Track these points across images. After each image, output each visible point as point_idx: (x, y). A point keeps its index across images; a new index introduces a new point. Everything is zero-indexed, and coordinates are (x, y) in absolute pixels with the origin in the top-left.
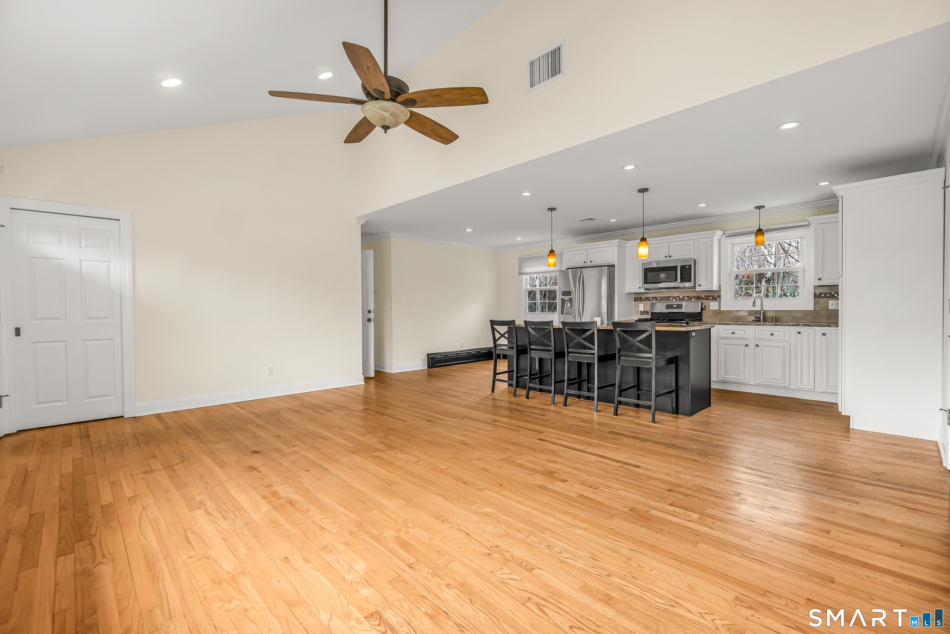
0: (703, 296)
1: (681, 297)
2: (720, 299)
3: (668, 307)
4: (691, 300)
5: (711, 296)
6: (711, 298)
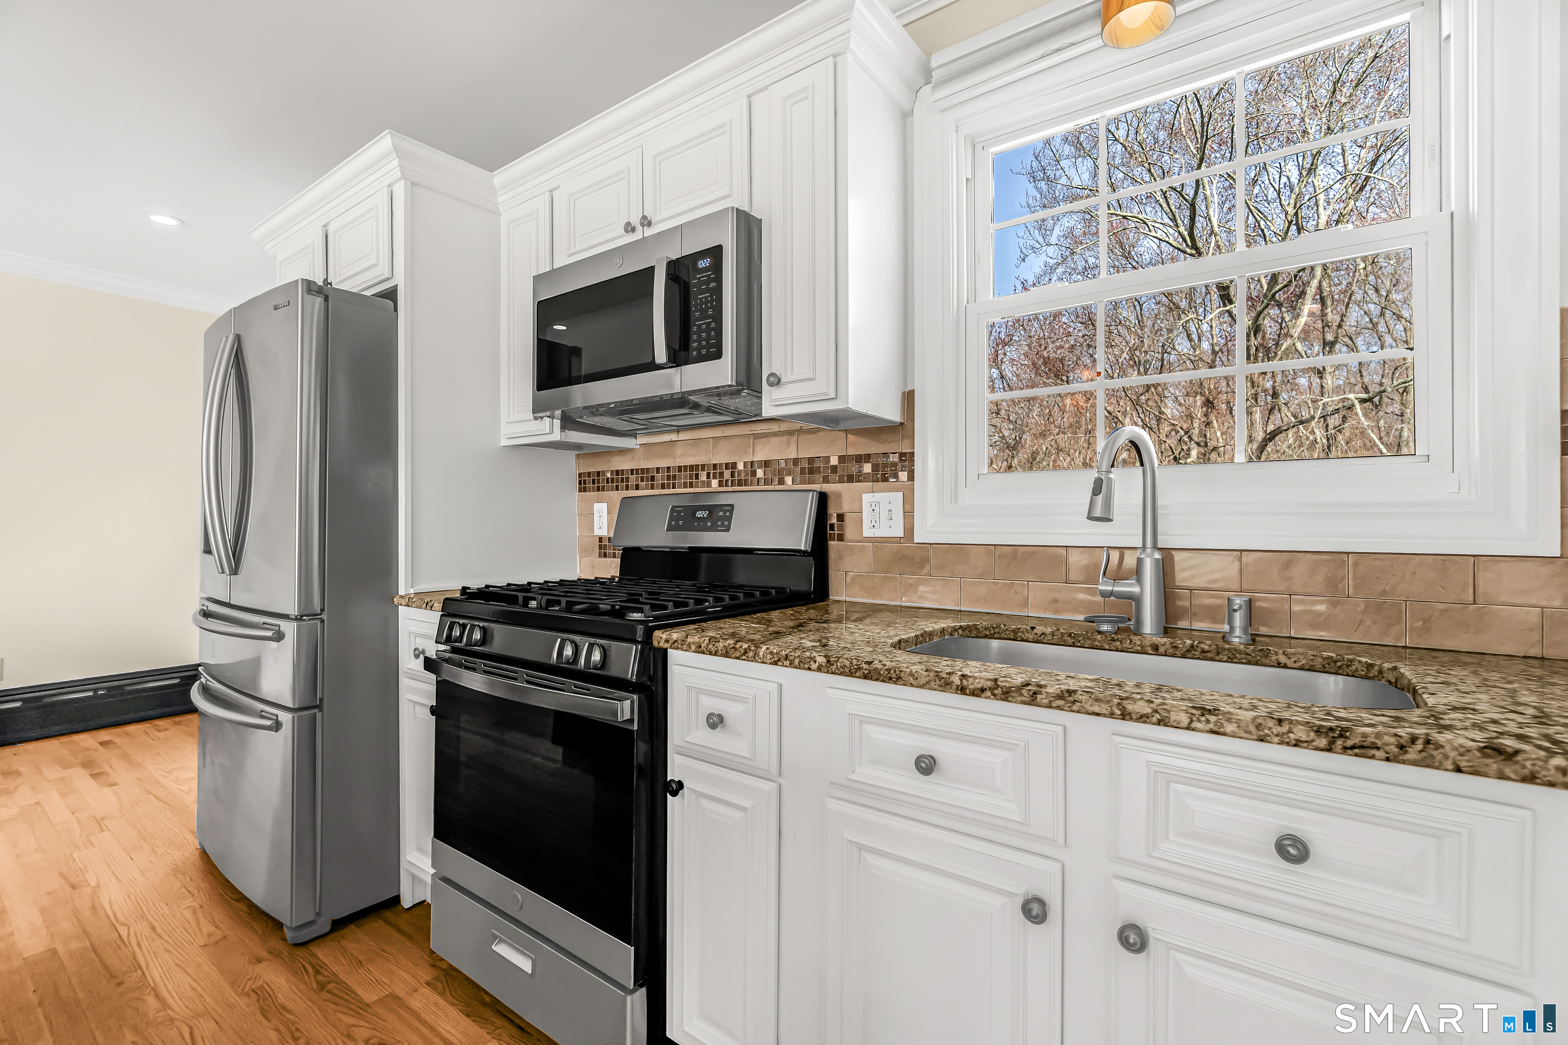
2: (911, 478)
4: (781, 482)
5: (866, 456)
6: (867, 468)
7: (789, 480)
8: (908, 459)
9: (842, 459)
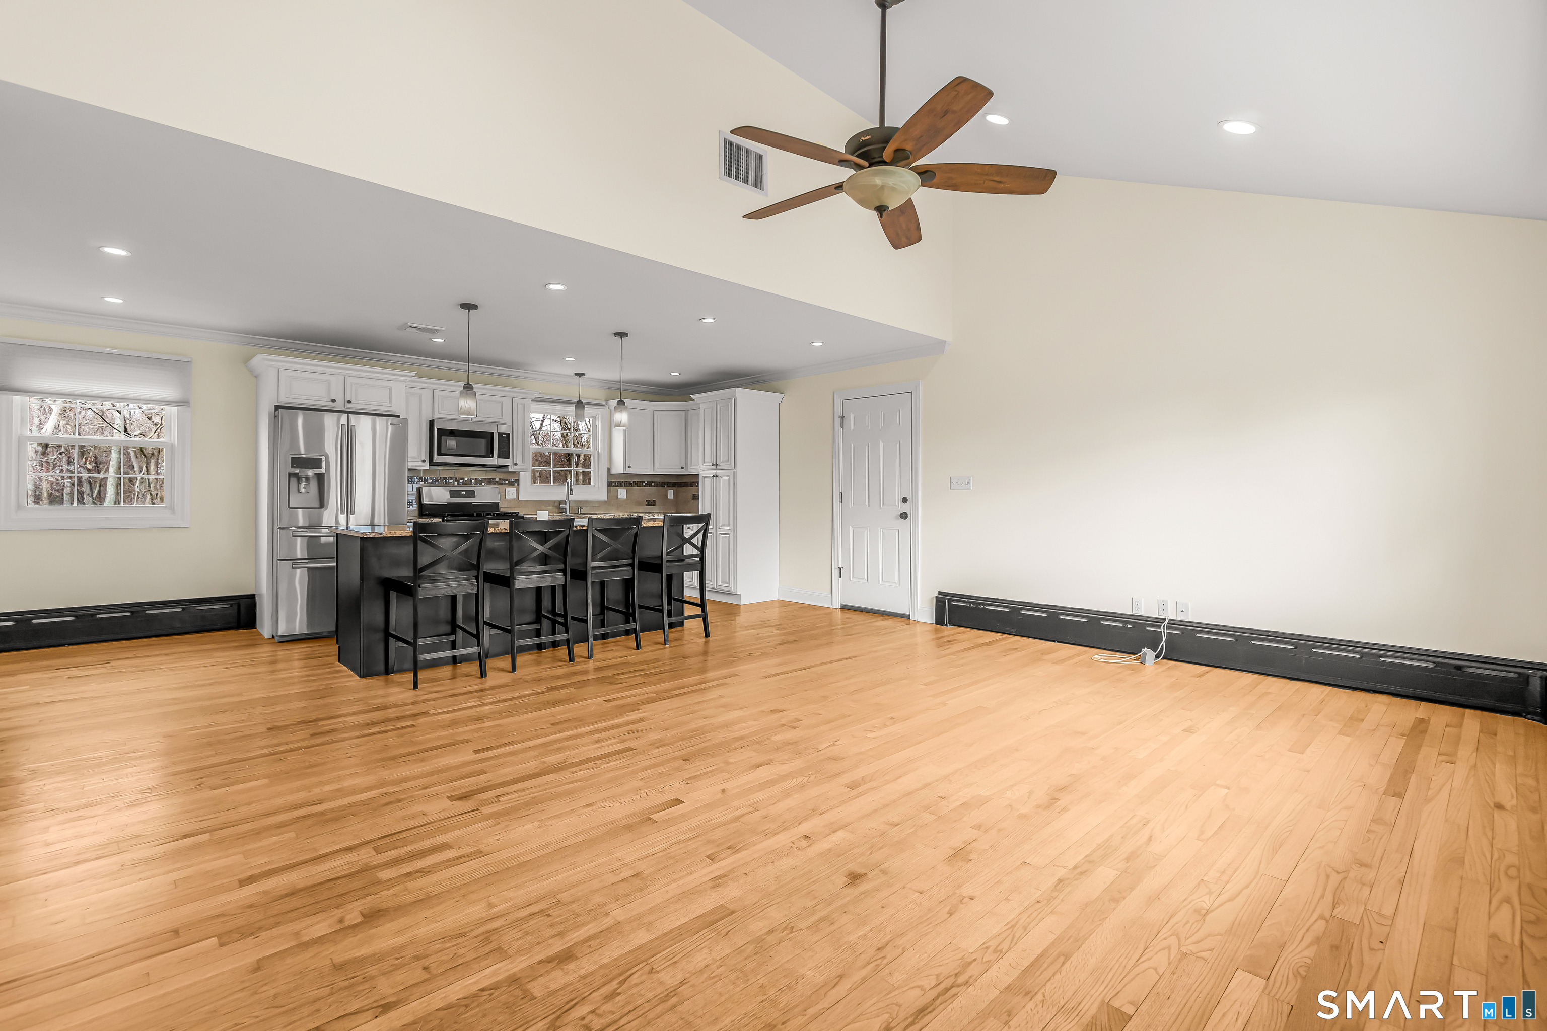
0: (497, 480)
1: (466, 479)
2: (518, 484)
3: (453, 494)
5: (507, 480)
6: (507, 482)
7: (483, 484)
8: (518, 481)
9: (499, 479)
